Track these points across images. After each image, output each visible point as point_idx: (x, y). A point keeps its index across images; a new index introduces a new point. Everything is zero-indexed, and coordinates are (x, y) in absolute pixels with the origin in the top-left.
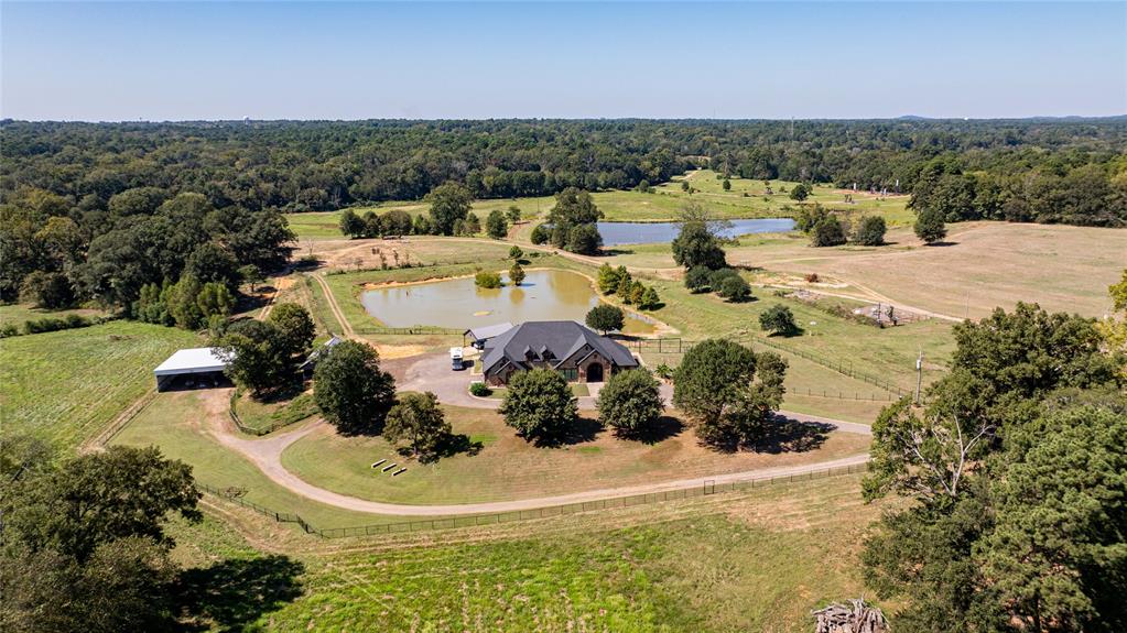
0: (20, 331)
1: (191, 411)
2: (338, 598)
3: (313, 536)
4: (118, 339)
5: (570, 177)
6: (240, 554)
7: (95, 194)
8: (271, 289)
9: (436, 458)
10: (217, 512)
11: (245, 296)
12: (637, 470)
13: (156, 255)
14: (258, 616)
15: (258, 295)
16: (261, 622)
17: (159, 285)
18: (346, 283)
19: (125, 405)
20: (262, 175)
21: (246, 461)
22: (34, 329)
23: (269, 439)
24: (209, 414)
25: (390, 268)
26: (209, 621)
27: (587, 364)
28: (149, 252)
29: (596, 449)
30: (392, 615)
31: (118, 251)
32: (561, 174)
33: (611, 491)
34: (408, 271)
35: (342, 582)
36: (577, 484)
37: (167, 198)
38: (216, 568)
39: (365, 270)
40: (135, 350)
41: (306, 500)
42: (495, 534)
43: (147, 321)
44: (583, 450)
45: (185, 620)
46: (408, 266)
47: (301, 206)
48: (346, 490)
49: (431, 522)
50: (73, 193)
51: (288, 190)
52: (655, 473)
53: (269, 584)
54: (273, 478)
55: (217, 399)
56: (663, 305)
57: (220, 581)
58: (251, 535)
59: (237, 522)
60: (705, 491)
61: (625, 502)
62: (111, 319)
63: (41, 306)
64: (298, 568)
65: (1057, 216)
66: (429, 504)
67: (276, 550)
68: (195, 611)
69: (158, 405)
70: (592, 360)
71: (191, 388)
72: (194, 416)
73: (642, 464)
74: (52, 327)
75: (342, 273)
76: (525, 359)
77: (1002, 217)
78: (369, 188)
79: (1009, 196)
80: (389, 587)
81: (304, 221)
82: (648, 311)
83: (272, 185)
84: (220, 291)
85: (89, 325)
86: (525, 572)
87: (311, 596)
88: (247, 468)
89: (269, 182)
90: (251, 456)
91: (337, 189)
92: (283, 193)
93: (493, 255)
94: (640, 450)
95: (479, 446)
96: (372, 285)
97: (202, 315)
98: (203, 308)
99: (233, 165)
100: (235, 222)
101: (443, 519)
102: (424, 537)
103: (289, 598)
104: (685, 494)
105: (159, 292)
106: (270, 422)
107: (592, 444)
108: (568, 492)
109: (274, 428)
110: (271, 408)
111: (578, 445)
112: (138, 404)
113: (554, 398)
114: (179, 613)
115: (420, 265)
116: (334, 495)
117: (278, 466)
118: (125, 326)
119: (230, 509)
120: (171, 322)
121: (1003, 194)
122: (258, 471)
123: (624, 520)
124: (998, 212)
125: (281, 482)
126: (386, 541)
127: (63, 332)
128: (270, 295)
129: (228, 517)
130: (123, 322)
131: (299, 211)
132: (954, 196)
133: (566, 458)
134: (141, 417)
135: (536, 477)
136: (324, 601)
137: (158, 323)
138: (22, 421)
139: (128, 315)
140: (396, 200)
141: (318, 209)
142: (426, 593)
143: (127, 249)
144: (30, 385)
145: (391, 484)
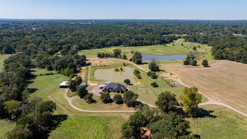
0: (44, 75)
1: (63, 92)
2: (70, 121)
3: (71, 113)
4: (57, 77)
5: (149, 42)
6: (62, 114)
7: (60, 45)
8: (81, 69)
9: (90, 103)
10: (61, 108)
11: (77, 70)
12: (115, 108)
13: (64, 63)
14: (61, 121)
15: (79, 70)
16: (61, 122)
17: (64, 69)
18: (93, 69)
19: (55, 90)
20: (89, 41)
21: (67, 101)
22: (46, 75)
23: (71, 98)
24: (65, 93)
25: (102, 66)
26: (56, 121)
27: (117, 90)
28: (63, 63)
29: (112, 105)
30: (75, 123)
31: (58, 63)
32: (147, 41)
33: (110, 111)
34: (104, 67)
35: (72, 119)
36: (107, 109)
37: (72, 46)
38: (59, 115)
39: (97, 66)
40: (59, 80)
41: (72, 107)
42: (92, 115)
43: (62, 74)
44: (110, 105)
45: (53, 121)
46: (105, 66)
47: (95, 47)
48: (77, 107)
49: (85, 112)
50: (56, 45)
51: (93, 44)
52: (118, 109)
53: (64, 118)
54: (69, 104)
55: (67, 90)
56: (142, 78)
57: (59, 117)
58: (64, 111)
59: (63, 110)
60: (121, 113)
61: (110, 113)
62: (57, 73)
63: (48, 70)
64: (68, 116)
65: (239, 61)
66: (87, 110)
67: (66, 114)
68: (55, 120)
69: (59, 90)
70: (118, 90)
71: (64, 88)
72: (63, 93)
73: (116, 108)
74: (48, 74)
75: (93, 67)
76: (108, 89)
77: (229, 59)
78: (108, 44)
79: (230, 55)
80: (76, 120)
81: (95, 51)
82: (139, 79)
83: (91, 43)
84: (72, 71)
85: (53, 74)
86: (93, 120)
87: (68, 120)
88: (67, 102)
89: (90, 42)
90: (68, 100)
91: (102, 44)
92: (92, 45)
93: (121, 64)
94: (118, 105)
95: (97, 102)
96: (98, 69)
97: (69, 74)
98: (69, 73)
99: (86, 37)
100: (77, 57)
101: (87, 112)
102: (84, 114)
103: (65, 120)
104: (118, 113)
105: (64, 70)
106: (72, 95)
107: (112, 104)
108: (104, 110)
109: (72, 96)
110: (73, 93)
111: (110, 104)
112: (56, 90)
113: (106, 97)
114: (53, 120)
115: (107, 66)
116: (75, 107)
117: (71, 102)
118: (59, 75)
119: (63, 108)
120: (65, 75)
121: (229, 55)
122: (68, 103)
123: (108, 115)
124: (228, 58)
125: (70, 105)
126: (79, 114)
127: (50, 75)
128: (81, 71)
129: (62, 109)
130: (58, 74)
131: (95, 48)
132: (219, 54)
133: (107, 105)
134: (56, 92)
135: (102, 108)
136: (69, 121)
137: (63, 75)
138: (42, 91)
139: (59, 73)
140: (113, 46)
141: (98, 48)
142: (80, 121)
143: (60, 63)
144: (44, 85)
145: (84, 106)
